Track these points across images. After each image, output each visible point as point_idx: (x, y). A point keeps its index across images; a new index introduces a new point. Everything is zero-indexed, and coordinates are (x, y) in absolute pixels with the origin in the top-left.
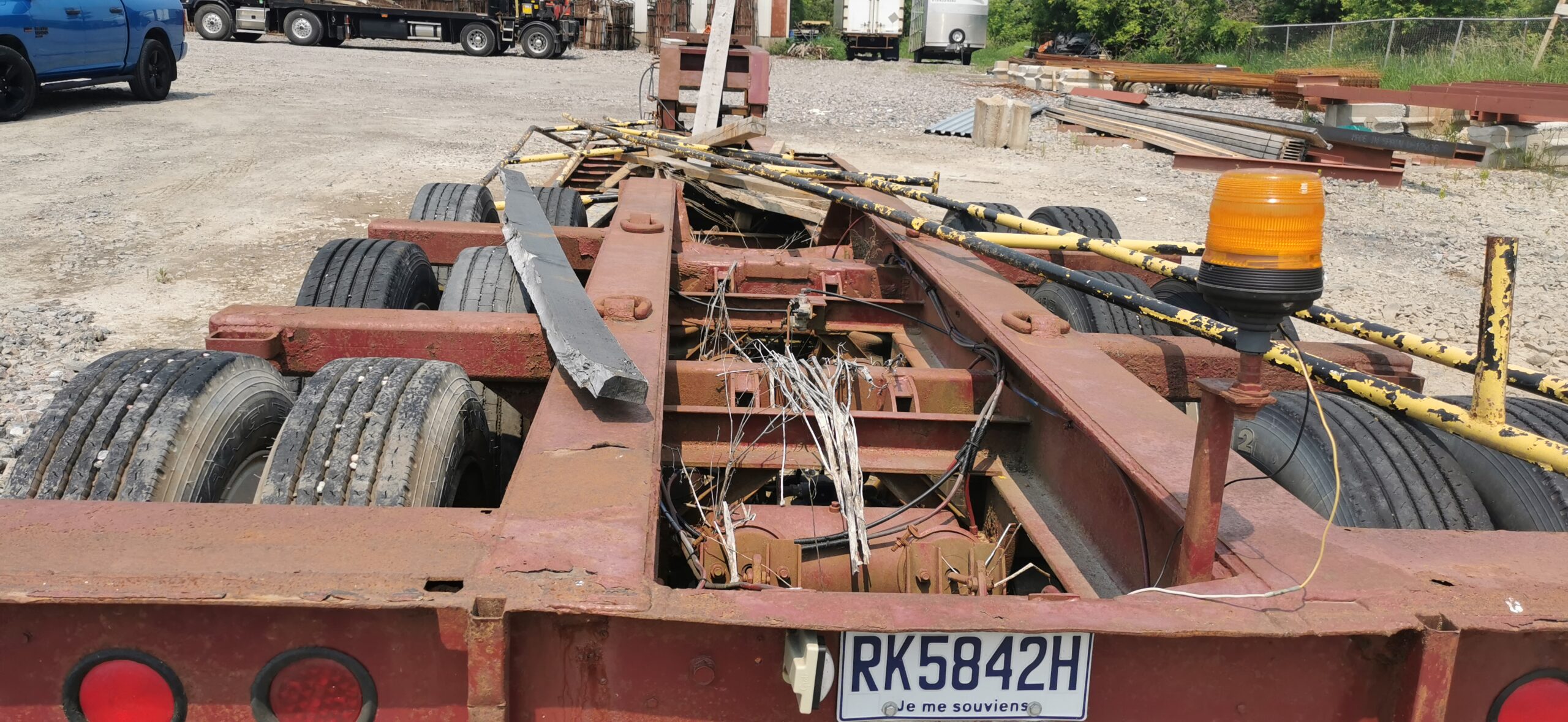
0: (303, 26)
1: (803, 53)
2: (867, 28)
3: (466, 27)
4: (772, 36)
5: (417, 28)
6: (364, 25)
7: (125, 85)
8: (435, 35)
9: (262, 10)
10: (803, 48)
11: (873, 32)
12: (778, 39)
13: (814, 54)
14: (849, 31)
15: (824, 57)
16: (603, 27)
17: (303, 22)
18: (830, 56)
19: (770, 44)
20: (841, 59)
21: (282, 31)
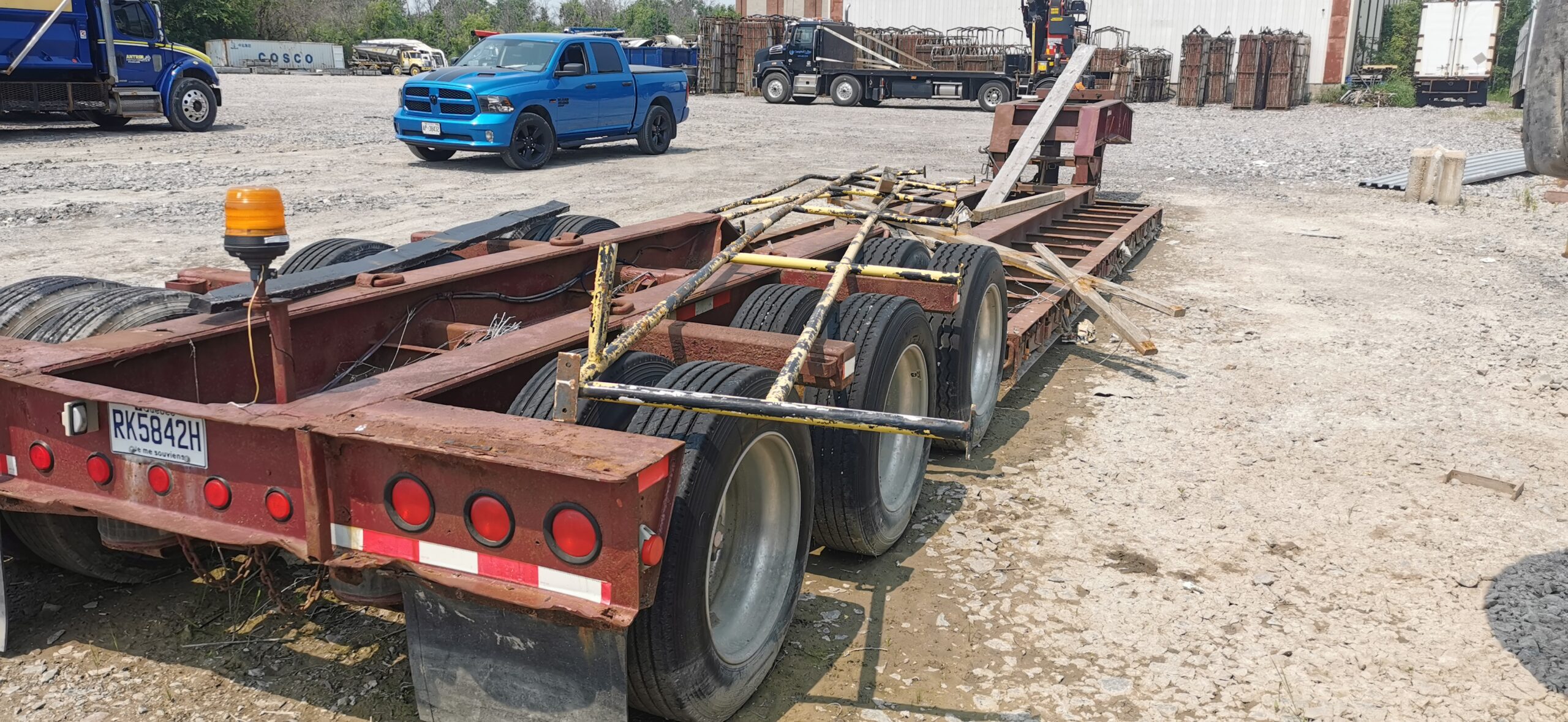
0: (846, 89)
1: (1356, 100)
2: (1444, 71)
3: (985, 85)
4: (1324, 83)
5: (941, 88)
6: (896, 86)
7: (633, 142)
8: (956, 94)
9: (814, 77)
10: (1358, 95)
11: (1452, 74)
12: (1331, 86)
13: (1370, 101)
14: (1421, 75)
15: (1383, 104)
16: (1130, 80)
17: (847, 86)
18: (1392, 103)
19: (1322, 91)
20: (1405, 106)
21: (829, 94)
